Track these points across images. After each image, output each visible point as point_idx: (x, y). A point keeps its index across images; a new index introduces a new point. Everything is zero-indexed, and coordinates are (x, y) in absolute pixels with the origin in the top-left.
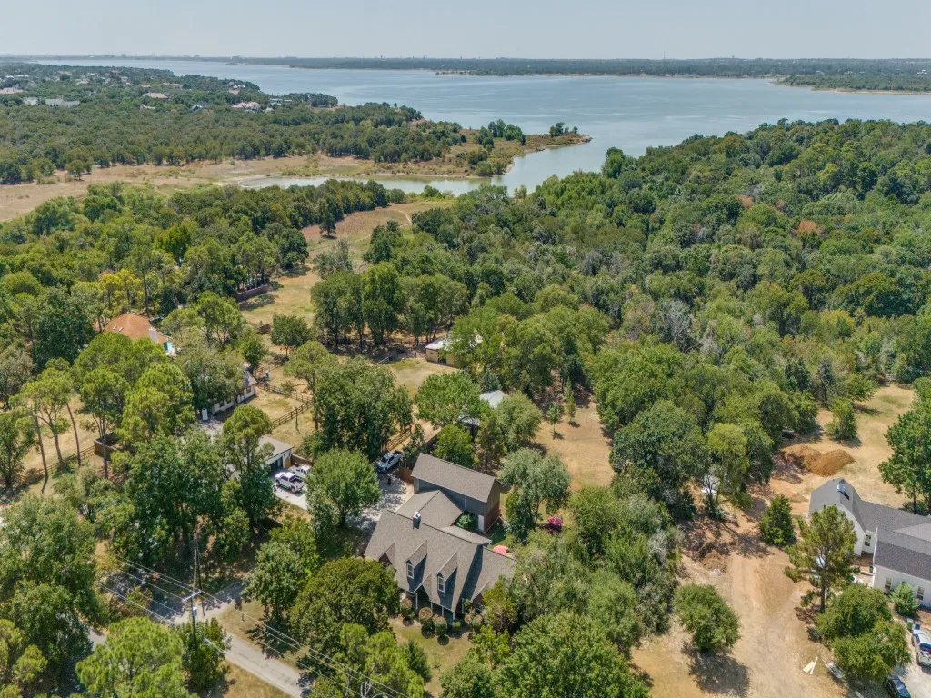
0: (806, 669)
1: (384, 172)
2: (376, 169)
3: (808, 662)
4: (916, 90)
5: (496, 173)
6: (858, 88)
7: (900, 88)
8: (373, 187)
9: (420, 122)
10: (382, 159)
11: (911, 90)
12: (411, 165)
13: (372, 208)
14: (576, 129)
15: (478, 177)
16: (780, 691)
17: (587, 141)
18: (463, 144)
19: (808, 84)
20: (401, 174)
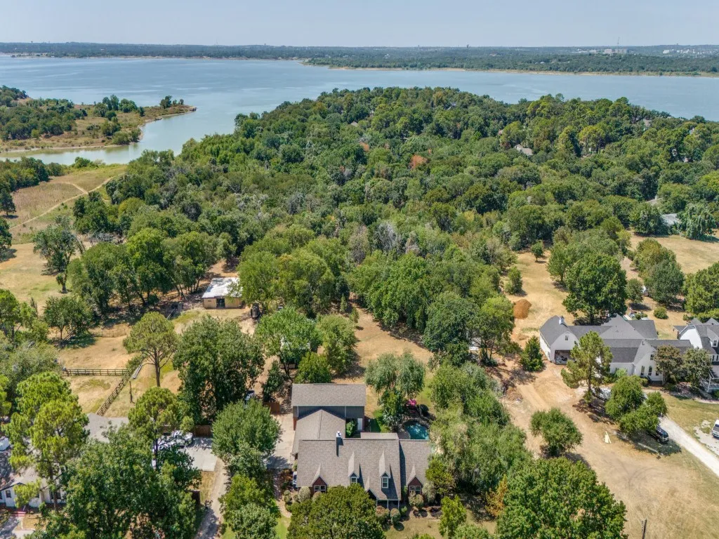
0: (607, 441)
1: (16, 149)
2: (6, 146)
3: (604, 437)
4: (390, 67)
5: (132, 141)
6: (356, 67)
7: (380, 66)
8: (29, 163)
9: (27, 100)
10: (10, 136)
11: (386, 67)
12: (43, 140)
13: (36, 183)
14: (182, 101)
15: (116, 146)
16: (605, 461)
17: (194, 110)
18: (85, 118)
19: (324, 64)
20: (35, 149)
